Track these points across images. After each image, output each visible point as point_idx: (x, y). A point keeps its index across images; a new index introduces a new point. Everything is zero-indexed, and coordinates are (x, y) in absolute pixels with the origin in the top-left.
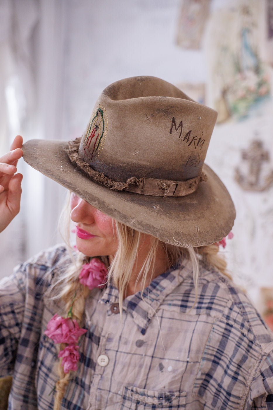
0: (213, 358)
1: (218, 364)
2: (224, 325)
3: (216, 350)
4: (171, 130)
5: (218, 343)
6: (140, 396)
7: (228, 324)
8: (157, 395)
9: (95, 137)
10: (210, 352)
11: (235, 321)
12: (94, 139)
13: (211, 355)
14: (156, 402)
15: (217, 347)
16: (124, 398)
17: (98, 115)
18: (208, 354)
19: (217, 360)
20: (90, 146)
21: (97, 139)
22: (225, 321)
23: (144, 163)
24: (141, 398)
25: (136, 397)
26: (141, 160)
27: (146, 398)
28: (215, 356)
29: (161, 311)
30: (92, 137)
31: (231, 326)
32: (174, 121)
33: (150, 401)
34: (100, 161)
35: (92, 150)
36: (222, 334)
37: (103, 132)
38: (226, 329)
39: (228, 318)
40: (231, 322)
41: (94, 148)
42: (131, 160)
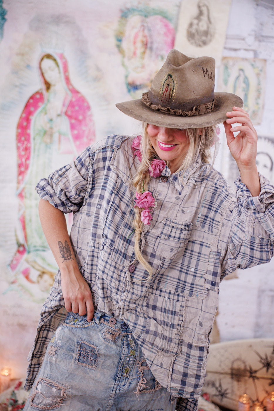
0: (208, 206)
1: (211, 209)
2: (214, 188)
3: (209, 202)
4: (204, 75)
5: (211, 198)
6: (175, 224)
7: (216, 187)
8: (184, 224)
9: (169, 91)
10: (206, 203)
11: (220, 186)
12: (168, 93)
13: (207, 204)
14: (183, 227)
15: (210, 200)
16: (165, 225)
17: (168, 78)
18: (205, 204)
19: (210, 207)
20: (166, 97)
21: (170, 92)
22: (215, 186)
23: (198, 97)
24: (175, 225)
25: (172, 224)
26: (197, 96)
27: (178, 225)
28: (209, 205)
29: (188, 183)
30: (167, 91)
31: (218, 188)
32: (203, 70)
33: (180, 227)
34: (176, 103)
35: (168, 99)
36: (212, 192)
37: (174, 87)
38: (214, 190)
39: (216, 184)
40: (218, 186)
41: (169, 97)
42: (193, 97)
